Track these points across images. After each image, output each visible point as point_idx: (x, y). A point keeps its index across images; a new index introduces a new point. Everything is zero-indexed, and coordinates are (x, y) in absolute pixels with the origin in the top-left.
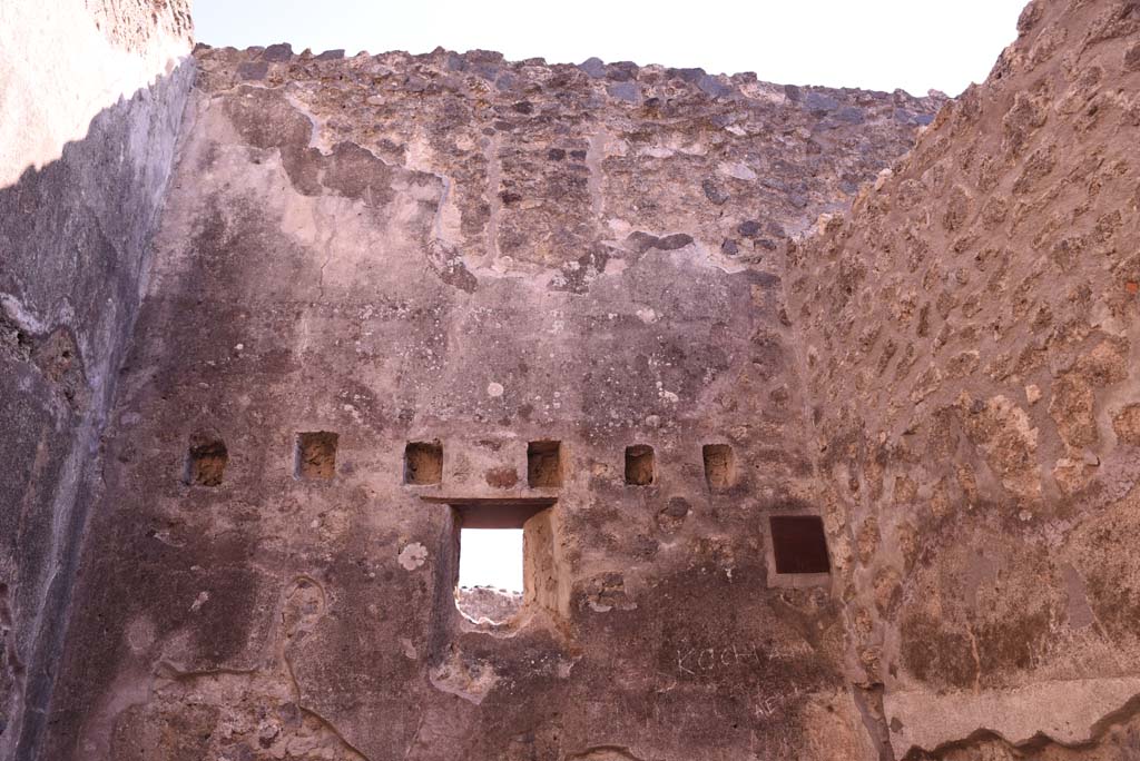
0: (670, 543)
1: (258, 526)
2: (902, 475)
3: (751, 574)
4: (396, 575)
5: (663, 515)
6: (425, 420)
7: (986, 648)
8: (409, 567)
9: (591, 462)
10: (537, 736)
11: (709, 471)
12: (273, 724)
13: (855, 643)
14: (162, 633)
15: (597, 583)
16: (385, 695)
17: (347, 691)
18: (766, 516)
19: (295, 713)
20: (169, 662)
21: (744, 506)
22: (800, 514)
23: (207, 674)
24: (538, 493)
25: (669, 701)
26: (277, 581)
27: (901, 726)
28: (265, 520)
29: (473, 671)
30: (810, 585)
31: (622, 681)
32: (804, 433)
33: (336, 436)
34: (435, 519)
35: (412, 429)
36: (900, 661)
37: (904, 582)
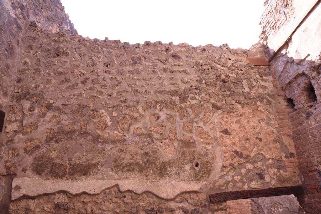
13: (5, 159)
27: (20, 188)
36: (30, 168)
37: (42, 145)
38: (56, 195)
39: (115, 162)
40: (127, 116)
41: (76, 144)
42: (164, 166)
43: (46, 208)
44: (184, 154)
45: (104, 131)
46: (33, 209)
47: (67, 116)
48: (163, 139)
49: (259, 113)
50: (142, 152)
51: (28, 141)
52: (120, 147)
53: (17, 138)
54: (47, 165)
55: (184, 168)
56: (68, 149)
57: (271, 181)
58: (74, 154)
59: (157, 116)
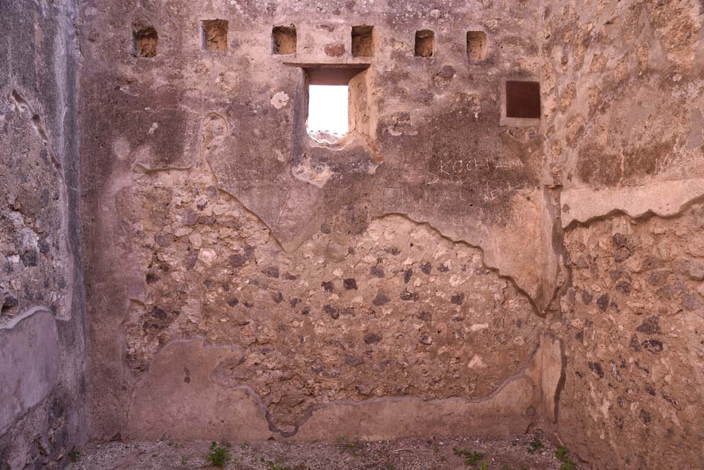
0: (441, 94)
1: (183, 82)
2: (598, 53)
3: (490, 117)
4: (269, 112)
5: (438, 77)
6: (284, 10)
7: (630, 163)
8: (278, 107)
9: (393, 40)
10: (355, 206)
11: (469, 50)
12: (203, 198)
13: (549, 162)
14: (134, 147)
15: (394, 118)
16: (266, 182)
17: (244, 180)
18: (504, 80)
19: (215, 191)
20: (141, 164)
21: (490, 73)
22: (526, 80)
23: (163, 170)
24: (358, 61)
25: (433, 189)
26: (198, 116)
27: (569, 208)
28: (187, 78)
29: (318, 169)
30: (526, 126)
31: (406, 177)
32: (536, 25)
33: (226, 22)
34: (293, 76)
35: (276, 17)
36: (575, 171)
37: (586, 124)
38: (614, 220)
41: (632, 105)
46: (586, 244)
47: (614, 47)
51: (569, 122)
53: (557, 121)
54: (595, 161)
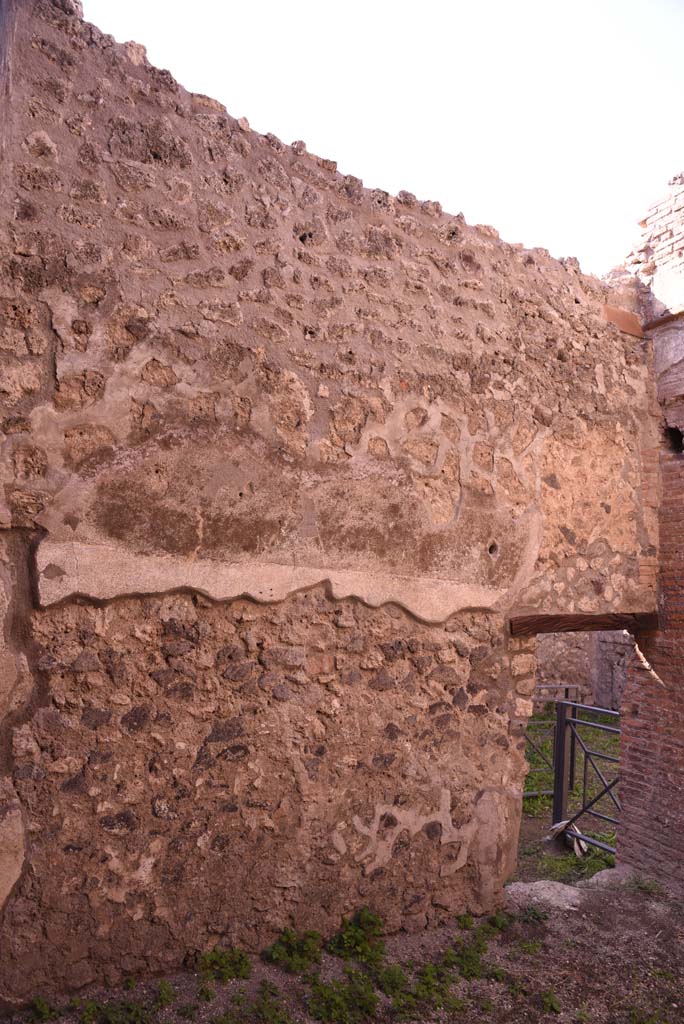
27: (64, 573)
36: (87, 515)
37: (121, 448)
38: (165, 600)
39: (324, 523)
40: (354, 401)
41: (224, 460)
42: (430, 544)
43: (138, 634)
44: (471, 519)
45: (297, 432)
46: (103, 635)
47: (195, 371)
48: (430, 477)
49: (615, 448)
50: (383, 503)
51: (74, 429)
52: (337, 485)
53: (40, 415)
54: (140, 511)
55: (469, 553)
56: (198, 472)
57: (613, 599)
58: (217, 488)
59: (422, 415)
